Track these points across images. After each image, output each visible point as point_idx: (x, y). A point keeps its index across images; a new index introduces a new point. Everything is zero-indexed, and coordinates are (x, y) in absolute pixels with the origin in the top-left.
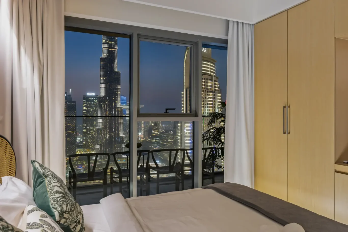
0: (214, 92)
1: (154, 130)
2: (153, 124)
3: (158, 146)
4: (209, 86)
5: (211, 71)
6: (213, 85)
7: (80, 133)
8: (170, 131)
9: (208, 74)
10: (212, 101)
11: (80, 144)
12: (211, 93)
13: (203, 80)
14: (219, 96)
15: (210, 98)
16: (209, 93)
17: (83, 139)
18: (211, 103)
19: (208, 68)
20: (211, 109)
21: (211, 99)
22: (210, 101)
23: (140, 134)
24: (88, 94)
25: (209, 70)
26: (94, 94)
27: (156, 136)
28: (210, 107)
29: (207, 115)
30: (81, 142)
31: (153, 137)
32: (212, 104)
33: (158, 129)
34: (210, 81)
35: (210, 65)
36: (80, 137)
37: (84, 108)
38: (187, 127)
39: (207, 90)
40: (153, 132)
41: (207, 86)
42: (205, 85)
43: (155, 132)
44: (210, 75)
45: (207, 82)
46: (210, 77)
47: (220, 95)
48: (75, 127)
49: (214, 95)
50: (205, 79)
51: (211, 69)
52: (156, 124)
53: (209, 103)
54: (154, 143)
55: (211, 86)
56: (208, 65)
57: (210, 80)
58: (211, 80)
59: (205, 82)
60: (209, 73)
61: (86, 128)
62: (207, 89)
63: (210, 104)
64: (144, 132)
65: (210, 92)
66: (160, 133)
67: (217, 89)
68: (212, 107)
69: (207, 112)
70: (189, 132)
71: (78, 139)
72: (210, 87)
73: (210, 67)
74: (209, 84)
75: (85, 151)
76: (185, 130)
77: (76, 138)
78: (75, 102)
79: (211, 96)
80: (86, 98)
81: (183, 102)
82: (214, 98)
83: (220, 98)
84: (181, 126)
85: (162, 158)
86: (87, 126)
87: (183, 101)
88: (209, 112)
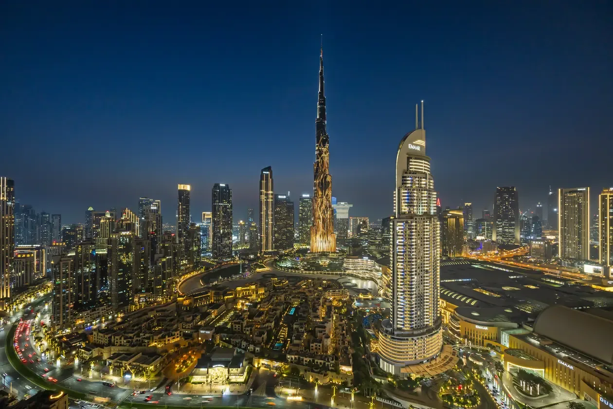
0: (429, 191)
1: (363, 228)
2: (361, 223)
3: (366, 244)
4: (424, 184)
5: (425, 170)
6: (428, 183)
7: (296, 230)
8: (378, 229)
9: (422, 173)
10: (426, 200)
11: (296, 239)
12: (426, 192)
13: (417, 179)
14: (434, 195)
15: (424, 197)
16: (423, 192)
17: (300, 235)
18: (426, 201)
19: (422, 166)
20: (426, 208)
21: (426, 198)
22: (424, 200)
23: (349, 231)
24: (304, 196)
25: (423, 168)
26: (308, 196)
27: (365, 234)
28: (424, 206)
29: (421, 214)
30: (298, 237)
31: (361, 235)
32: (427, 203)
33: (366, 227)
34: (424, 180)
35: (424, 163)
36: (296, 233)
37: (300, 208)
38: (399, 226)
39: (421, 189)
40: (361, 229)
41: (421, 184)
42: (418, 184)
43: (364, 230)
44: (425, 173)
45: (421, 181)
46: (424, 175)
47: (435, 193)
48: (293, 224)
49: (429, 194)
50: (418, 178)
51: (425, 167)
52: (364, 222)
53: (423, 201)
54: (362, 240)
55: (426, 184)
56: (422, 163)
57: (424, 178)
58: (426, 178)
59: (418, 181)
60: (423, 171)
61: (302, 226)
62: (421, 187)
63: (424, 203)
64: (353, 230)
65: (425, 190)
66: (369, 231)
67: (432, 187)
68: (426, 206)
69: (421, 211)
70: (402, 231)
71: (296, 234)
72: (424, 186)
73: (424, 165)
74: (423, 183)
75: (301, 245)
76: (397, 229)
77: (294, 234)
78: (292, 203)
79: (426, 195)
80: (302, 199)
81: (395, 202)
82: (429, 197)
83: (435, 196)
84: (393, 225)
85: (371, 255)
86: (303, 223)
87: (395, 200)
88: (423, 211)
